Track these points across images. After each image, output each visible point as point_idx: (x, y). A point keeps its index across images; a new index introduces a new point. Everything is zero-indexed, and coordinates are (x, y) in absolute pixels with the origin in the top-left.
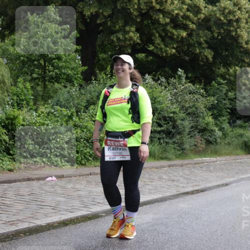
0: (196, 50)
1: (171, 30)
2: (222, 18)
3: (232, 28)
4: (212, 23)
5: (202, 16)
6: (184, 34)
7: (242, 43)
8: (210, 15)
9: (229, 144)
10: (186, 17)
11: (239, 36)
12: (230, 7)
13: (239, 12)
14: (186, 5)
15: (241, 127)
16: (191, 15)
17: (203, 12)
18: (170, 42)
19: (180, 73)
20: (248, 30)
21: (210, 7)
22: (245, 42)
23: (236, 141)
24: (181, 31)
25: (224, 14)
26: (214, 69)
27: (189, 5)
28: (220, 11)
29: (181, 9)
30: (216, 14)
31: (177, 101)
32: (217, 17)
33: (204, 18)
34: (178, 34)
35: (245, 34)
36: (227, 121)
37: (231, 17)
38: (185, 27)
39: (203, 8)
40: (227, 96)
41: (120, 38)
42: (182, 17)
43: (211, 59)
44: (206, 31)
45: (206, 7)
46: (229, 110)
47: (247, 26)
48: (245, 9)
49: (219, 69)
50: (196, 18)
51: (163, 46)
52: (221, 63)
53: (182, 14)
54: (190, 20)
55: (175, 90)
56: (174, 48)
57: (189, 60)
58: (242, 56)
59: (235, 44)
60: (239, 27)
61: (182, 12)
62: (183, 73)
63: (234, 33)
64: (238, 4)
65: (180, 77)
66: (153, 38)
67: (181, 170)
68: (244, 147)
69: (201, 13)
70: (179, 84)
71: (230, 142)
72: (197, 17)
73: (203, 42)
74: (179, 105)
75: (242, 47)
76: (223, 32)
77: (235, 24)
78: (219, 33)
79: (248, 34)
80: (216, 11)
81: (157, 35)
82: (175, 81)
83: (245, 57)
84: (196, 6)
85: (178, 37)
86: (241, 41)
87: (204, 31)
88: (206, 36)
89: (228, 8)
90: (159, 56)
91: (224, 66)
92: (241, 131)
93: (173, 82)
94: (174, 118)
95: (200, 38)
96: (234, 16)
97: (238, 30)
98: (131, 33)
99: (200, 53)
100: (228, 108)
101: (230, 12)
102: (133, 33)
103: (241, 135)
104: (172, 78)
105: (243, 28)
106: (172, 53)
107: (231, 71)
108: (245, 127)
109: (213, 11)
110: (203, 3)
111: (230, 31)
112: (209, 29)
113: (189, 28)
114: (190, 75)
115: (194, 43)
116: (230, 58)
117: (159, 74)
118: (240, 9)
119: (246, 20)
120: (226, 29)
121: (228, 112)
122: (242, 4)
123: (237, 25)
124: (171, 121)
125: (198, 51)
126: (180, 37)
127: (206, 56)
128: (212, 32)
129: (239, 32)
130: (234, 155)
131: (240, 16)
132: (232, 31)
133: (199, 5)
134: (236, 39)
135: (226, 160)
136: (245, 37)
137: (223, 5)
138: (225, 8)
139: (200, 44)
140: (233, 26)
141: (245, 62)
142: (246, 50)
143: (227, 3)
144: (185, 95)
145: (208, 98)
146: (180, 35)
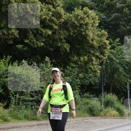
0: (58, 44)
1: (41, 29)
2: (76, 22)
3: (82, 29)
4: (69, 25)
5: (63, 20)
6: (50, 33)
7: (89, 40)
8: (68, 20)
9: (79, 109)
10: (51, 21)
11: (87, 35)
12: (81, 15)
13: (87, 18)
14: (51, 12)
15: (87, 97)
16: (55, 19)
17: (63, 17)
18: (40, 37)
19: (47, 60)
20: (93, 31)
21: (68, 14)
22: (91, 39)
23: (84, 107)
24: (48, 30)
25: (77, 19)
26: (70, 57)
27: (53, 12)
28: (74, 17)
29: (48, 15)
30: (72, 20)
31: (45, 80)
32: (73, 22)
33: (64, 22)
34: (46, 32)
35: (91, 34)
36: (78, 94)
37: (82, 22)
38: (51, 28)
39: (63, 15)
40: (78, 76)
41: (4, 33)
42: (48, 20)
43: (68, 50)
44: (65, 31)
45: (65, 14)
46: (79, 86)
47: (92, 28)
48: (92, 16)
49: (74, 57)
50: (58, 22)
51: (35, 40)
52: (75, 53)
53: (48, 18)
54: (54, 23)
55: (43, 72)
56: (43, 42)
57: (53, 50)
58: (89, 49)
59: (85, 40)
60: (87, 29)
61: (48, 17)
62: (49, 60)
63: (84, 33)
64: (87, 13)
65: (47, 62)
66: (27, 34)
67: (46, 127)
68: (89, 111)
69: (61, 18)
70: (46, 68)
71: (80, 108)
72: (59, 20)
73: (63, 38)
74: (46, 82)
75: (89, 43)
76: (76, 32)
77: (85, 27)
78: (74, 33)
79: (93, 34)
80: (71, 17)
81: (31, 32)
82: (43, 65)
83: (91, 50)
84: (58, 13)
85: (46, 35)
86: (88, 38)
87: (63, 31)
88: (65, 34)
89: (80, 16)
90: (32, 47)
91: (77, 55)
92: (87, 100)
93: (42, 66)
94: (42, 91)
95: (61, 36)
96: (84, 21)
97: (87, 31)
98: (13, 30)
99: (61, 46)
100: (79, 84)
101: (81, 18)
102: (15, 30)
103: (87, 103)
104: (41, 63)
105: (90, 30)
106: (41, 46)
107: (82, 59)
108: (90, 97)
109: (70, 17)
110: (63, 11)
111: (81, 32)
112: (67, 29)
113: (53, 29)
114: (54, 61)
115: (57, 39)
116: (81, 50)
117: (32, 60)
118: (88, 16)
119: (92, 24)
120: (79, 30)
121: (79, 87)
122: (89, 13)
123: (86, 28)
124: (40, 93)
125: (60, 44)
126: (47, 34)
127: (65, 48)
128: (69, 32)
129: (87, 33)
130: (82, 116)
131: (88, 22)
132: (83, 31)
133: (61, 12)
134: (85, 37)
135: (77, 120)
136: (91, 36)
137: (76, 13)
138: (78, 15)
139: (61, 40)
140: (84, 28)
141: (91, 53)
142: (92, 45)
143: (79, 12)
144: (50, 75)
145: (66, 78)
146: (47, 33)
